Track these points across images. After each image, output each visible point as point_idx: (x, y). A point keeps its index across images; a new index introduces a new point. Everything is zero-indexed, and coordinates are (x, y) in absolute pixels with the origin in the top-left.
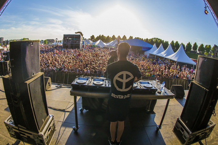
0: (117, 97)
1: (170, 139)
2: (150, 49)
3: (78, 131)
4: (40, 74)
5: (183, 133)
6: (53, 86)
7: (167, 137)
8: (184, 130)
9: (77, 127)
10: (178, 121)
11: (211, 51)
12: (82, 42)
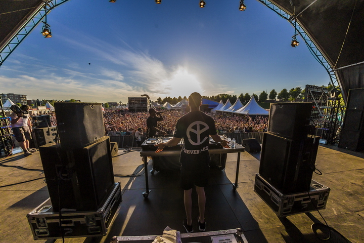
0: (192, 153)
1: (254, 202)
2: (216, 106)
3: (149, 197)
4: (105, 138)
5: (269, 195)
6: (120, 152)
7: (249, 200)
8: (269, 189)
9: (148, 191)
10: (257, 177)
11: (301, 94)
12: (149, 105)
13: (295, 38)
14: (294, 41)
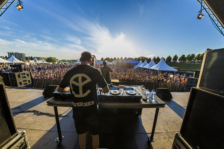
11: (194, 59)
12: (95, 62)
13: (201, 13)
14: (200, 15)
